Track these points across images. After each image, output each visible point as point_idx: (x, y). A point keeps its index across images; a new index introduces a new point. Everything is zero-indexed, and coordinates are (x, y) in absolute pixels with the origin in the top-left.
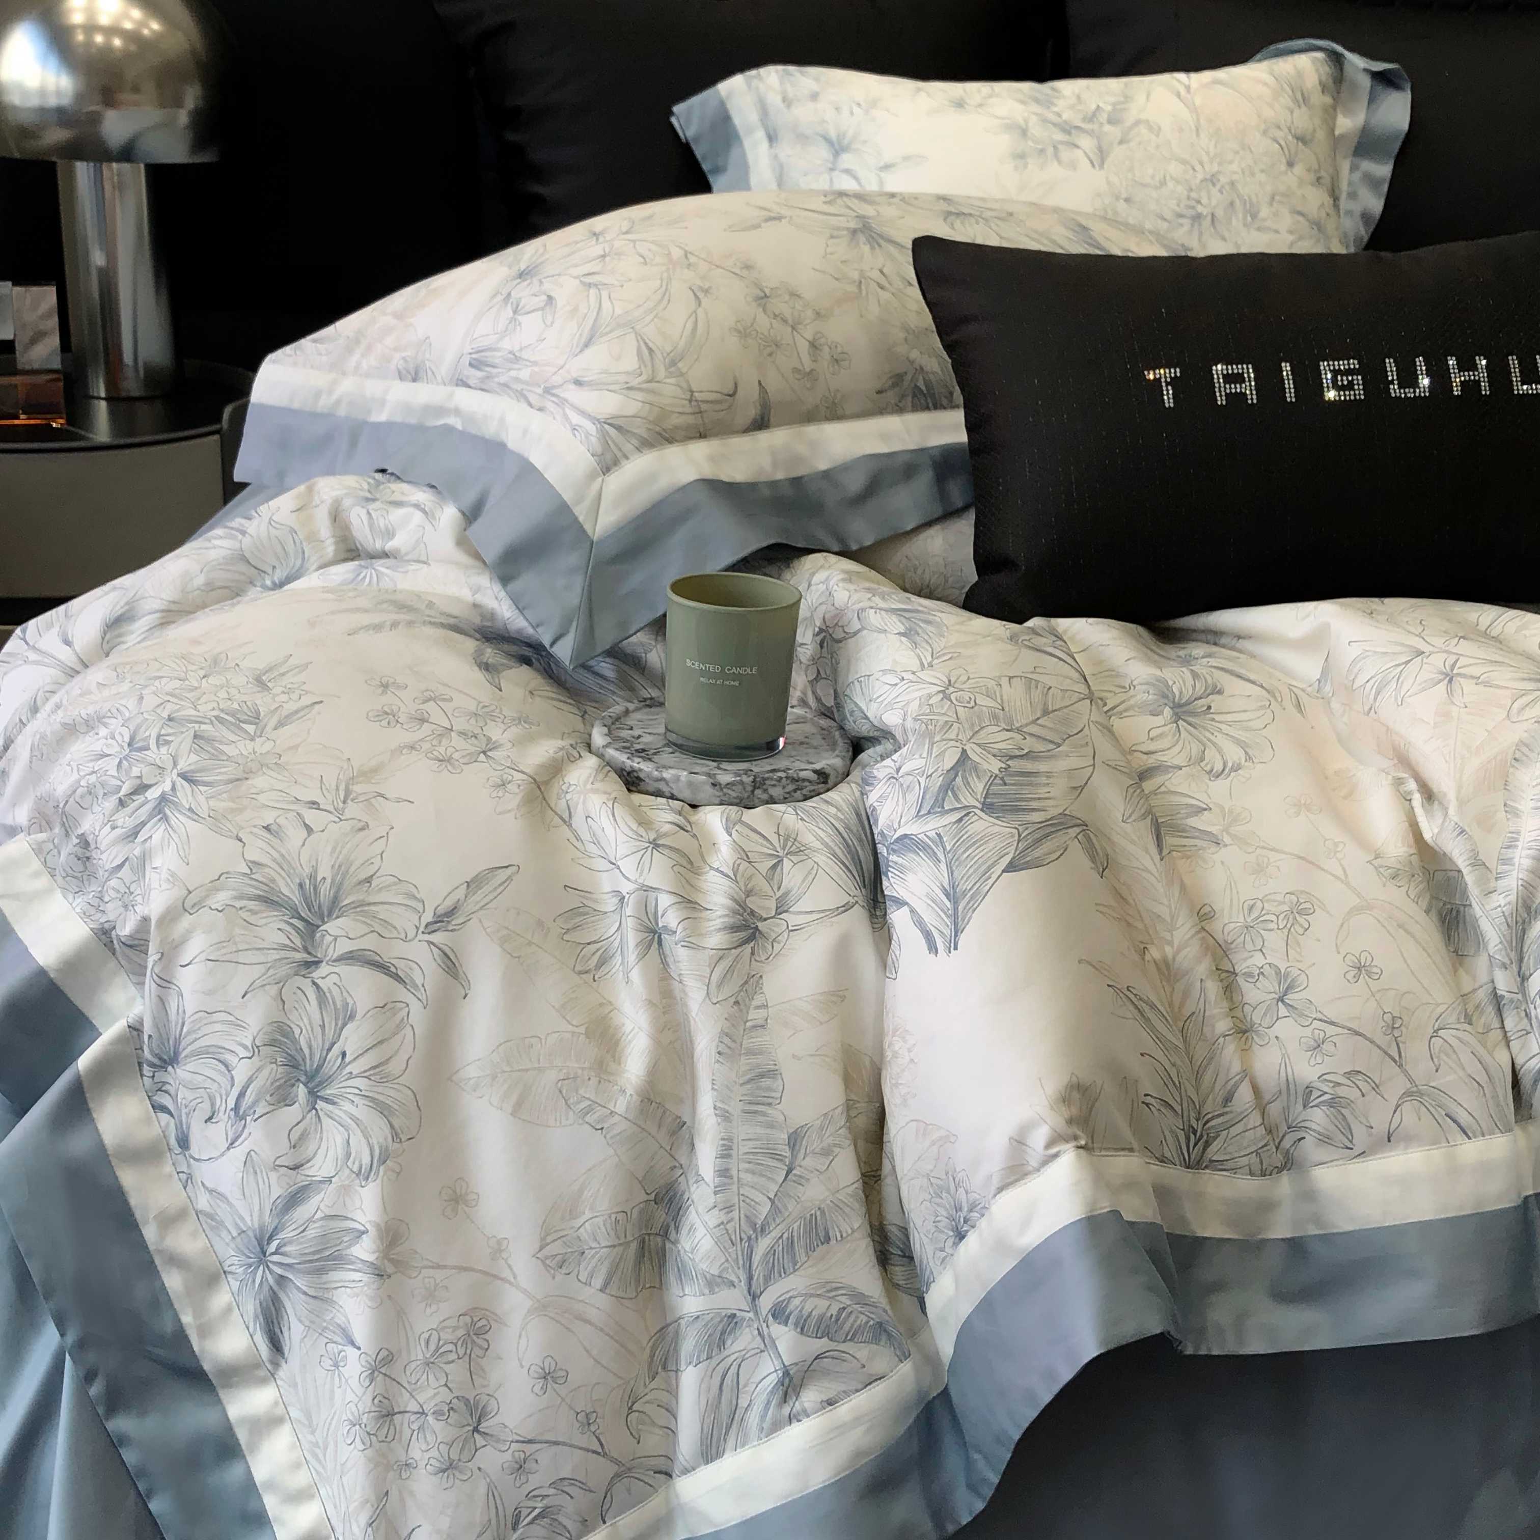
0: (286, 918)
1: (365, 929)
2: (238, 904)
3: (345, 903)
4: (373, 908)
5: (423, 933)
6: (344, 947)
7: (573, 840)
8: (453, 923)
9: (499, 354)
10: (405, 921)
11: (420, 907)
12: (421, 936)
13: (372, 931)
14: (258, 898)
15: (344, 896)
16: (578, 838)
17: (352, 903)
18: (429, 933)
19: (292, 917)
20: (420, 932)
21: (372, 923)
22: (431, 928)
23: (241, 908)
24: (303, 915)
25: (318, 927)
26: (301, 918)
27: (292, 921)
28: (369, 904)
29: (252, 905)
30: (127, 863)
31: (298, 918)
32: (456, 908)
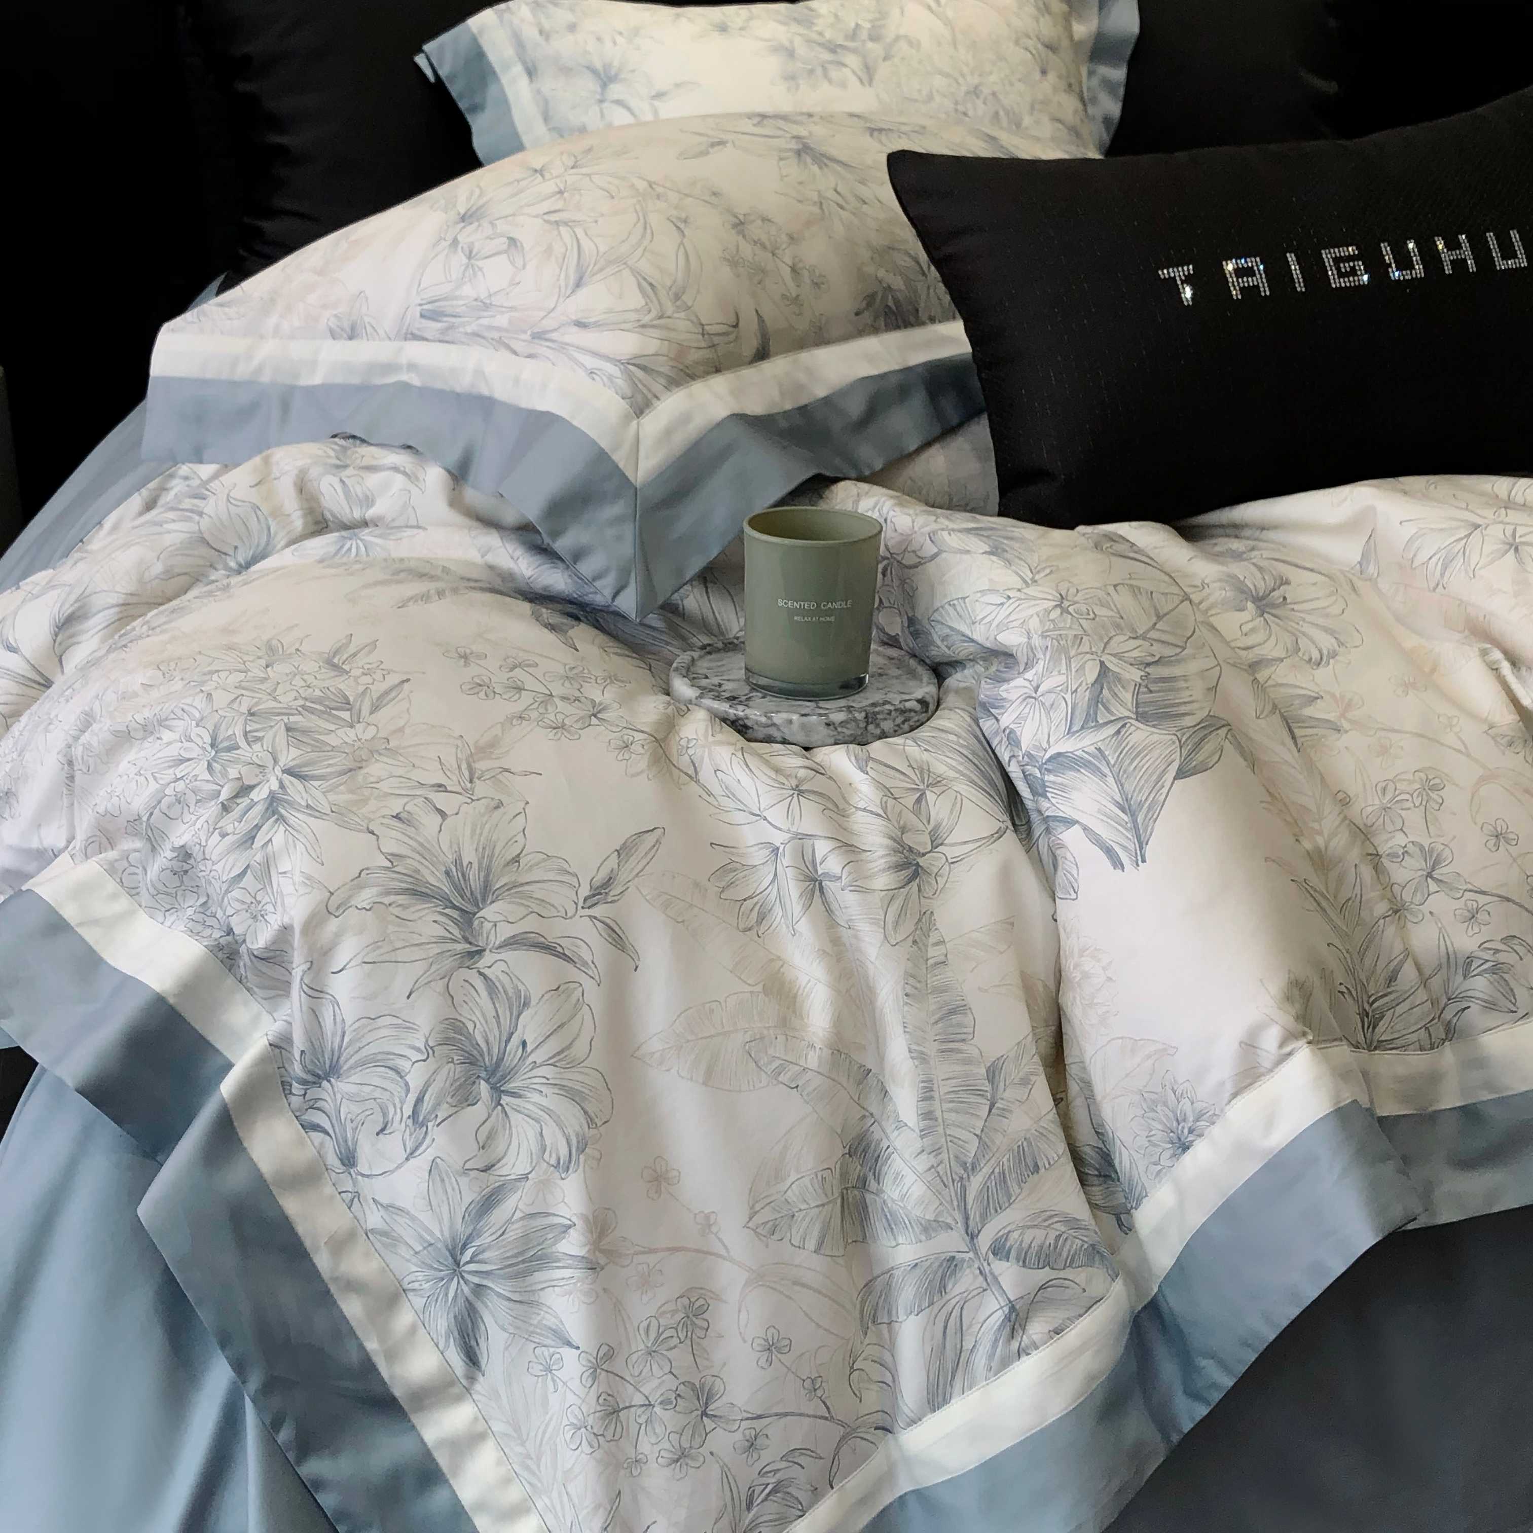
0: (438, 909)
1: (523, 911)
2: (387, 900)
3: (497, 886)
4: (526, 888)
5: (583, 908)
6: (506, 932)
7: (705, 796)
8: (612, 893)
9: (461, 302)
10: (563, 898)
11: (574, 881)
12: (581, 912)
13: (532, 912)
14: (405, 892)
15: (495, 880)
16: (710, 794)
17: (505, 884)
18: (589, 908)
19: (447, 907)
20: (579, 907)
21: (529, 904)
22: (589, 903)
23: (390, 905)
24: (457, 904)
25: (475, 914)
26: (455, 907)
27: (447, 911)
28: (522, 885)
29: (401, 899)
30: (249, 871)
31: (451, 908)
32: (611, 878)
